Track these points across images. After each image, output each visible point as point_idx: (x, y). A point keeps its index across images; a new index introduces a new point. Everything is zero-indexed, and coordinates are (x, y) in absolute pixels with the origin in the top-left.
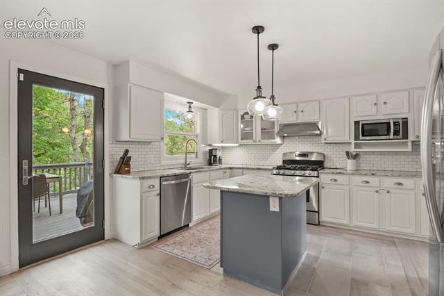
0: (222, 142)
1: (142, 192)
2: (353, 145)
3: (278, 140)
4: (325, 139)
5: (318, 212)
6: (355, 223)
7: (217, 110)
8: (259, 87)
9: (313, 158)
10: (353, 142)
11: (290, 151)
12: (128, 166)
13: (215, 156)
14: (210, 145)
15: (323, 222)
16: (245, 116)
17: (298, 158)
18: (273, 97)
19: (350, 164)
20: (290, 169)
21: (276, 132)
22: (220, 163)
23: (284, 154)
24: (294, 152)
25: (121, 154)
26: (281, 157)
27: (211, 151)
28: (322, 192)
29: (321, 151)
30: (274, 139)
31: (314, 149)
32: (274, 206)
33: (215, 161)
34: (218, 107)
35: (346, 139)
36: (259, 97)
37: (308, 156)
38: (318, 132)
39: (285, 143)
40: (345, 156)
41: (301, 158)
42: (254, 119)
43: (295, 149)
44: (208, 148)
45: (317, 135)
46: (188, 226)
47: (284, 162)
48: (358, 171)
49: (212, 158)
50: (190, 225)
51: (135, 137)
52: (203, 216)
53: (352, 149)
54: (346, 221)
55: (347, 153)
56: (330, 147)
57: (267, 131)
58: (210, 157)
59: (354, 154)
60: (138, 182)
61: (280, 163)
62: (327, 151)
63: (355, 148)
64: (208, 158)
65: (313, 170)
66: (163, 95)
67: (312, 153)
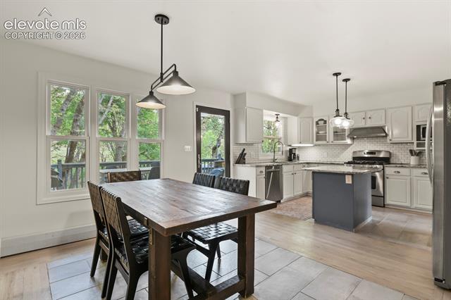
0: (300, 143)
1: (257, 175)
2: (415, 144)
3: (349, 141)
4: (390, 140)
5: (384, 197)
6: (415, 205)
7: (296, 118)
8: (338, 110)
9: (382, 155)
10: (415, 142)
11: (359, 149)
12: (244, 159)
13: (294, 154)
14: (290, 146)
15: (388, 205)
16: (319, 122)
17: (366, 156)
18: (346, 114)
19: (413, 160)
20: (359, 164)
21: (347, 135)
22: (298, 159)
23: (354, 152)
24: (362, 151)
25: (241, 152)
26: (351, 155)
27: (291, 150)
28: (387, 181)
29: (387, 149)
30: (345, 140)
31: (381, 148)
32: (349, 180)
33: (294, 158)
34: (297, 116)
35: (409, 139)
36: (338, 115)
37: (375, 154)
38: (384, 135)
39: (355, 143)
40: (409, 154)
41: (369, 156)
42: (327, 125)
43: (364, 147)
44: (288, 148)
45: (383, 137)
46: (280, 201)
47: (354, 158)
48: (420, 165)
49: (292, 156)
50: (282, 201)
51: (249, 141)
52: (289, 196)
53: (415, 148)
54: (408, 204)
55: (411, 151)
56: (395, 146)
57: (338, 133)
58: (290, 155)
59: (418, 152)
60: (255, 169)
61: (351, 160)
62: (393, 150)
63: (417, 146)
64: (288, 155)
65: (380, 164)
66: (262, 112)
67: (380, 152)
